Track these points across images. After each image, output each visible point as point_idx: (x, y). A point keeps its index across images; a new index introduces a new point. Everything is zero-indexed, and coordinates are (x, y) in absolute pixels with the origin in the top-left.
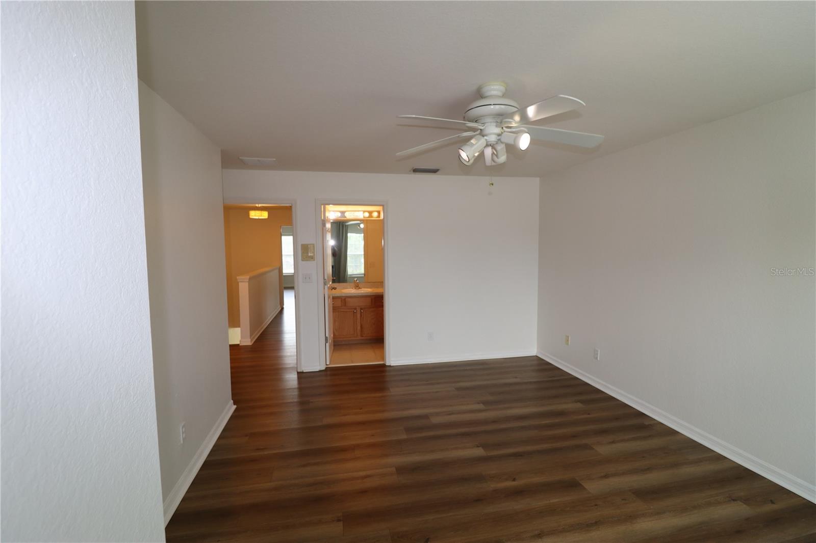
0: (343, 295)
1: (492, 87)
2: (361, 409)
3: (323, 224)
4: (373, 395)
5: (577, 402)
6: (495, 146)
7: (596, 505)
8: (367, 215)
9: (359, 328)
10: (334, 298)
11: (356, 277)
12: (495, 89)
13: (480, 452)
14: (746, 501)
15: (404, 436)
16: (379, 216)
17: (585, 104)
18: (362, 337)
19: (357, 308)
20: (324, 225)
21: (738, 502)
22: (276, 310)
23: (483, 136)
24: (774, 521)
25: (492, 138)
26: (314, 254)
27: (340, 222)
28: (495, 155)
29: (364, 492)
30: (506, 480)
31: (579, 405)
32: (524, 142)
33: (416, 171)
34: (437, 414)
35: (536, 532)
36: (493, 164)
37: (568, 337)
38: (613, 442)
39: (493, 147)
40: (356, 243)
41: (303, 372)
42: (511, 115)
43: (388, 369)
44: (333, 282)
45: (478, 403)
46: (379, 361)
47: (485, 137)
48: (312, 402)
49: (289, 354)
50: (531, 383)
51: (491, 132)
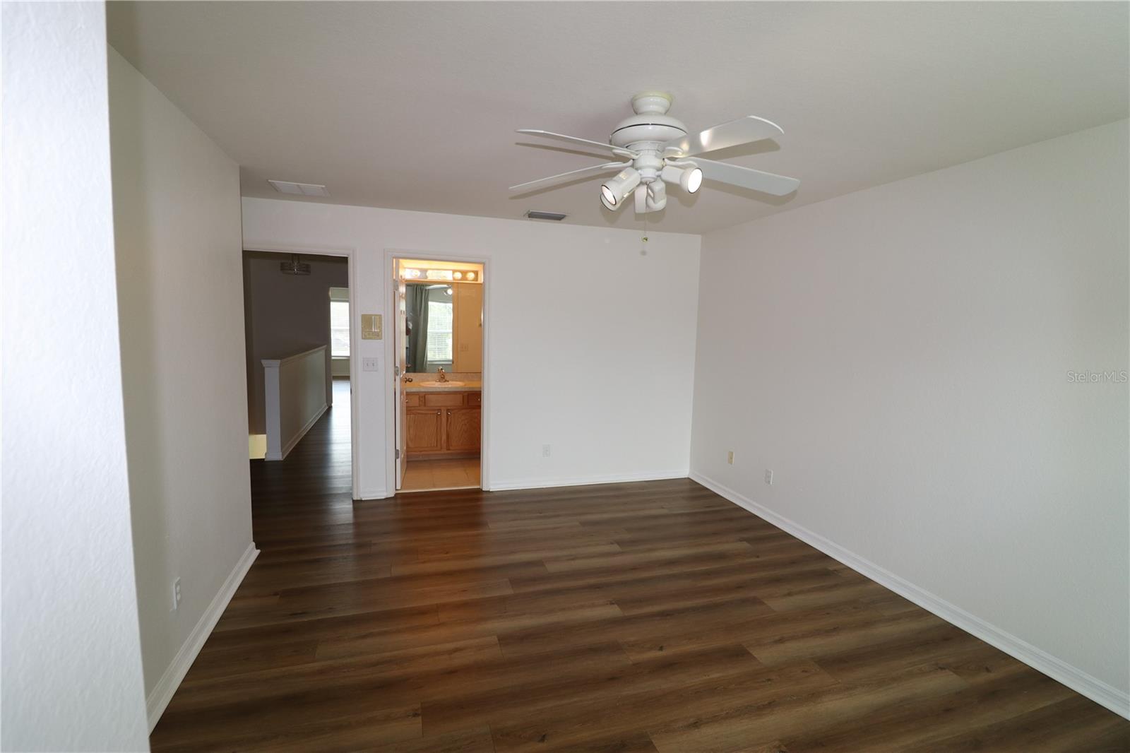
0: (423, 390)
1: (652, 100)
2: (447, 553)
3: (394, 286)
4: (462, 533)
5: (741, 540)
6: (651, 185)
7: (769, 680)
8: (458, 275)
9: (444, 437)
10: (408, 394)
11: (442, 365)
12: (654, 102)
13: (614, 611)
14: (957, 669)
15: (509, 591)
16: (476, 279)
17: (783, 132)
18: (449, 450)
19: (442, 408)
20: (396, 288)
21: (947, 670)
22: (320, 410)
23: (637, 169)
24: (991, 695)
25: (649, 174)
26: (381, 331)
27: (417, 285)
28: (651, 196)
29: (452, 672)
30: (650, 649)
31: (745, 545)
32: (693, 181)
33: (532, 216)
34: (556, 559)
35: (692, 720)
36: (648, 211)
37: (732, 453)
38: (790, 594)
39: (649, 187)
40: (440, 317)
41: (361, 501)
42: (677, 142)
43: (485, 495)
44: (407, 372)
45: (612, 543)
46: (472, 484)
47: (639, 171)
48: (375, 544)
49: (340, 474)
50: (682, 515)
51: (648, 163)
